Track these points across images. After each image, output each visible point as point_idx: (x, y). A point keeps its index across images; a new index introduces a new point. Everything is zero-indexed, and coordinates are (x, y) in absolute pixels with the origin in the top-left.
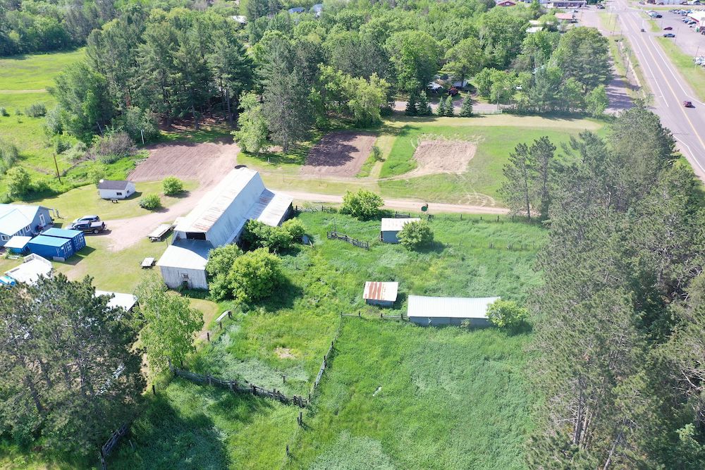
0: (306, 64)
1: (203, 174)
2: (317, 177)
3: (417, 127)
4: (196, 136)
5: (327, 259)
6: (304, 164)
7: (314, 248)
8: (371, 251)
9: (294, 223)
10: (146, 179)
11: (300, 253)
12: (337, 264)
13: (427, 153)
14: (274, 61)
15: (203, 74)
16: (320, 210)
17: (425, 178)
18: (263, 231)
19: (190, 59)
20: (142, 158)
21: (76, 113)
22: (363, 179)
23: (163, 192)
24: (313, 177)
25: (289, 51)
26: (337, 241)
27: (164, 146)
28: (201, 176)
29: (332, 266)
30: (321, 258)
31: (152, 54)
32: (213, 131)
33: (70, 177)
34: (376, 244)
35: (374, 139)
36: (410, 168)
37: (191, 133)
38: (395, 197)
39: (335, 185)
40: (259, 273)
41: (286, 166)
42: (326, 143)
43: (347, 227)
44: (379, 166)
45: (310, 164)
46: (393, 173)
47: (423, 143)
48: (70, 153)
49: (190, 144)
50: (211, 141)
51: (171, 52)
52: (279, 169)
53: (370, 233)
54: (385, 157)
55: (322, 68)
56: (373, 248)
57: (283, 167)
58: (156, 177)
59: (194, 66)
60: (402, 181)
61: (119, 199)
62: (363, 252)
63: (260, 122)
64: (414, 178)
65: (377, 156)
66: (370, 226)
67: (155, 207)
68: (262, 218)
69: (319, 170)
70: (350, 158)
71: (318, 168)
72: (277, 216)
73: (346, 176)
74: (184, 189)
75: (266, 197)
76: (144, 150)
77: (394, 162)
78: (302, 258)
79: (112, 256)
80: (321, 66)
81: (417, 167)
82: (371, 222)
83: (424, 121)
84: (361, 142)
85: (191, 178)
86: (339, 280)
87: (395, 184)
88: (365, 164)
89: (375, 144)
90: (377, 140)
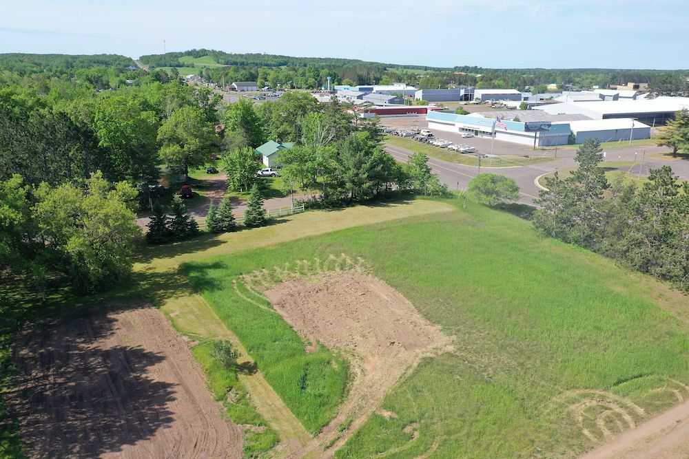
88: (221, 399)
89: (174, 326)
90: (166, 314)
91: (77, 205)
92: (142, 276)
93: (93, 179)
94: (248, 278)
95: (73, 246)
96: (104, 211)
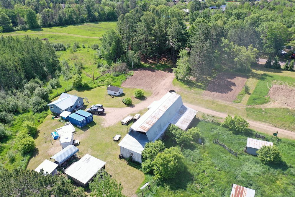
0: (215, 37)
1: (155, 88)
2: (212, 99)
3: (271, 75)
4: (157, 67)
5: (211, 157)
6: (206, 90)
7: (204, 147)
8: (239, 158)
9: (195, 130)
10: (129, 86)
11: (196, 149)
12: (216, 162)
13: (276, 93)
14: (199, 35)
15: (164, 38)
16: (211, 122)
17: (275, 110)
18: (177, 133)
19: (159, 31)
20: (130, 75)
21: (107, 51)
22: (237, 104)
23: (134, 96)
24: (209, 98)
25: (207, 30)
26: (218, 146)
27: (141, 70)
28: (154, 89)
29: (213, 163)
30: (207, 155)
31: (143, 28)
32: (165, 65)
33: (98, 80)
34: (241, 154)
35: (246, 79)
36: (266, 102)
37: (155, 64)
38: (255, 120)
39: (221, 105)
40: (170, 164)
41: (196, 89)
42: (219, 79)
43: (225, 137)
44: (247, 97)
45: (209, 90)
46: (255, 103)
47: (274, 86)
48: (102, 69)
49: (153, 70)
50: (163, 70)
51: (151, 27)
52: (193, 91)
53: (239, 144)
54: (251, 91)
55: (223, 40)
56: (240, 157)
57: (194, 90)
58: (134, 86)
59: (161, 34)
60: (260, 110)
61: (115, 96)
62: (233, 158)
63: (186, 65)
64: (268, 109)
65: (247, 91)
66: (239, 139)
67: (129, 104)
68: (178, 124)
69: (214, 95)
70: (231, 90)
71: (212, 93)
72: (186, 123)
73: (228, 101)
74: (144, 95)
75: (182, 110)
76: (132, 71)
77: (256, 96)
78: (196, 153)
79: (102, 130)
80: (223, 39)
81: (270, 101)
82: (240, 136)
83: (275, 72)
84: (238, 80)
85: (149, 90)
86: (217, 175)
87: (256, 110)
88: (239, 95)
89: (246, 82)
92: (252, 73)
93: (250, 46)
94: (275, 81)
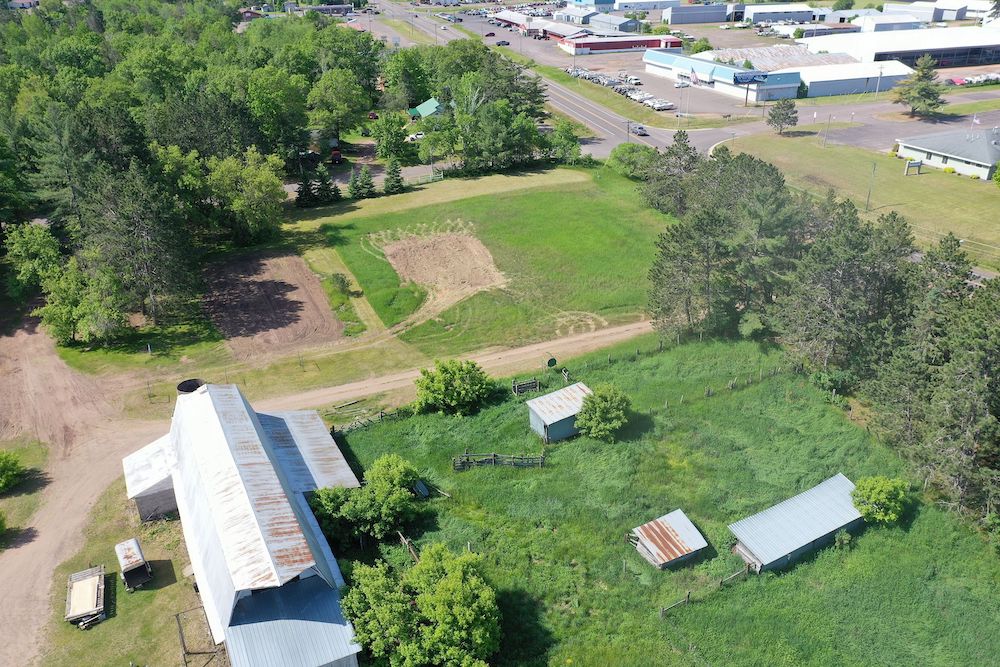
1: (26, 419)
2: (281, 356)
6: (225, 338)
7: (454, 499)
13: (412, 264)
16: (377, 419)
22: (364, 337)
26: (477, 470)
28: (26, 425)
34: (547, 452)
35: (298, 259)
36: (419, 297)
41: (190, 351)
42: (221, 286)
43: (462, 437)
44: (362, 306)
45: (235, 334)
46: (402, 312)
47: (387, 250)
53: (509, 432)
56: (552, 461)
57: (186, 354)
60: (432, 323)
62: (542, 475)
64: (446, 312)
65: (345, 288)
66: (492, 421)
68: (322, 481)
69: (267, 341)
70: (296, 305)
71: (258, 338)
72: (337, 463)
73: (329, 340)
75: (275, 430)
77: (381, 292)
78: (453, 528)
80: (156, 146)
81: (426, 293)
84: (281, 269)
88: (335, 309)
89: (310, 268)
90: (306, 260)
91: (238, 174)
92: (289, 234)
93: (249, 152)
94: (373, 236)
95: (237, 205)
96: (258, 179)
